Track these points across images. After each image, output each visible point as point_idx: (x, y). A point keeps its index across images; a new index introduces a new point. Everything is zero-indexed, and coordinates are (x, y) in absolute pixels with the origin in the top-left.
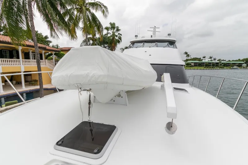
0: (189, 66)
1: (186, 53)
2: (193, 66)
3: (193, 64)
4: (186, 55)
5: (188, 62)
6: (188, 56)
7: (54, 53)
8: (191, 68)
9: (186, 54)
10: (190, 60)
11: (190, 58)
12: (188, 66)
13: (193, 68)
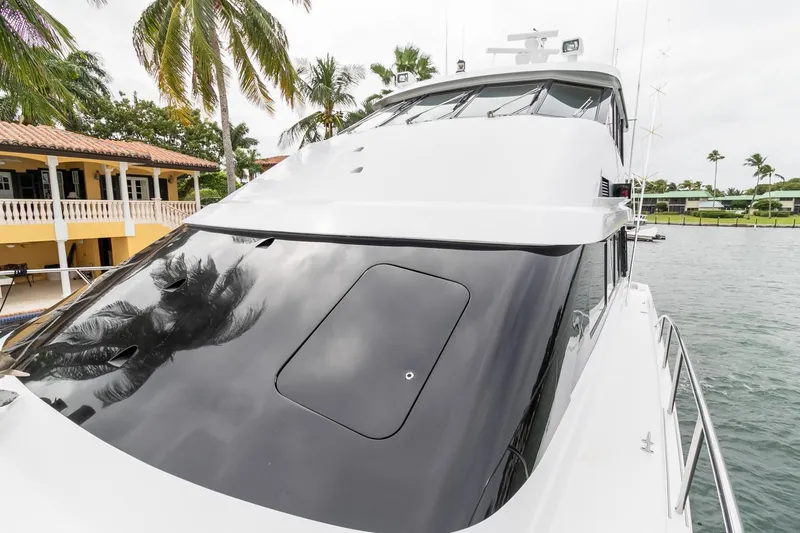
0: (770, 212)
1: (757, 160)
2: (792, 214)
3: (790, 205)
4: (756, 169)
5: (766, 195)
6: (766, 170)
7: (196, 175)
8: (781, 221)
9: (755, 164)
10: (778, 187)
11: (773, 180)
12: (762, 212)
13: (789, 220)
